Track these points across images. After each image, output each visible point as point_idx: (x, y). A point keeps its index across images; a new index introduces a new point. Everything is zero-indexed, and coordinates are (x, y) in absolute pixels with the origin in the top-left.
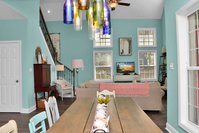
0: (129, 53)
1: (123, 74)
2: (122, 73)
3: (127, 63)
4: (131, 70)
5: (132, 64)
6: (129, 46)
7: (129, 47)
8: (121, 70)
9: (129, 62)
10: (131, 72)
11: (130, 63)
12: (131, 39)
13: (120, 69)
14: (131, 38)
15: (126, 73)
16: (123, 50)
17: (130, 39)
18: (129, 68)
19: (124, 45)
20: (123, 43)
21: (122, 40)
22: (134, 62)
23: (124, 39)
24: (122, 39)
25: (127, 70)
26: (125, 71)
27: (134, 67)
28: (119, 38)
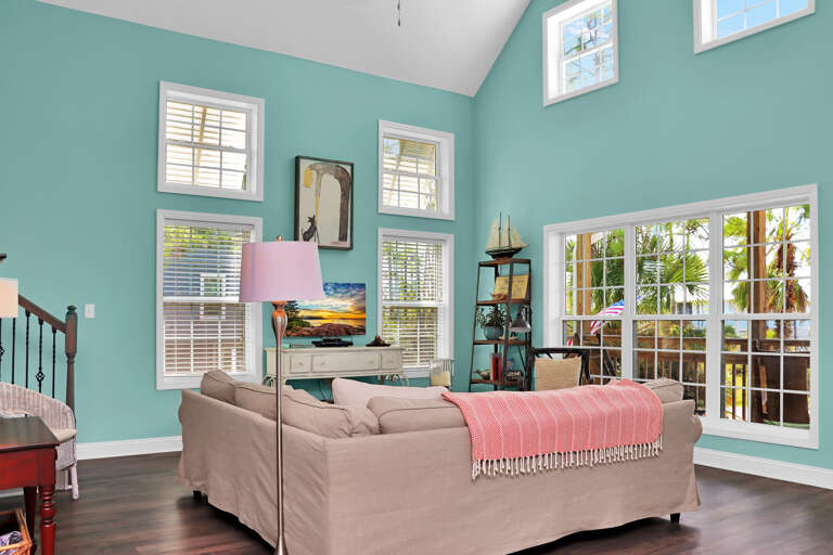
0: (343, 237)
1: (318, 345)
2: (311, 335)
3: (335, 289)
4: (350, 323)
5: (354, 292)
6: (342, 205)
7: (342, 210)
8: (302, 323)
9: (343, 285)
10: (349, 331)
11: (348, 286)
12: (352, 169)
13: (299, 315)
14: (352, 165)
15: (333, 337)
16: (312, 220)
17: (348, 169)
18: (342, 316)
19: (318, 194)
20: (313, 186)
21: (312, 167)
22: (362, 286)
23: (320, 166)
24: (313, 162)
25: (331, 325)
26: (324, 325)
27: (363, 310)
28: (297, 159)
